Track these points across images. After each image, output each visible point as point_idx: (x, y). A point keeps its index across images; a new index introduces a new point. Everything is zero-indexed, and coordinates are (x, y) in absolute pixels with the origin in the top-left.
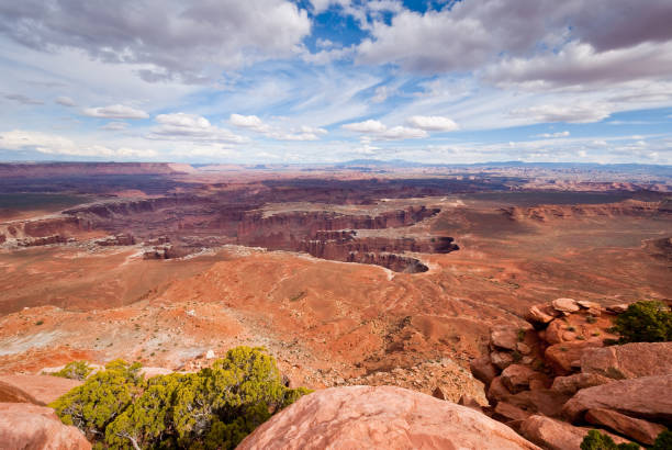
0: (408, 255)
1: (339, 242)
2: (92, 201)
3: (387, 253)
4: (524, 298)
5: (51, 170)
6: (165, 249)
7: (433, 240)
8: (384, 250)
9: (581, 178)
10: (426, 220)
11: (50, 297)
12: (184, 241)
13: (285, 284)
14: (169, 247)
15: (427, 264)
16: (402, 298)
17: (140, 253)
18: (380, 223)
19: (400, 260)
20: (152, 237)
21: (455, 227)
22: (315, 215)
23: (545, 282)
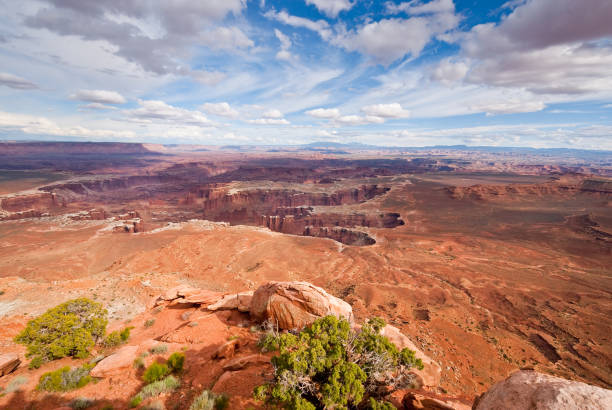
0: (358, 229)
1: (297, 217)
2: (68, 178)
3: (339, 228)
4: (458, 268)
5: (32, 149)
6: (134, 224)
7: (382, 216)
8: (337, 224)
9: (517, 160)
10: (377, 198)
11: (20, 268)
12: (155, 216)
13: (244, 256)
14: (138, 222)
15: (374, 237)
16: (349, 269)
17: (110, 228)
18: (336, 200)
19: (351, 234)
20: (124, 211)
21: (402, 204)
22: (277, 193)
23: (477, 253)
